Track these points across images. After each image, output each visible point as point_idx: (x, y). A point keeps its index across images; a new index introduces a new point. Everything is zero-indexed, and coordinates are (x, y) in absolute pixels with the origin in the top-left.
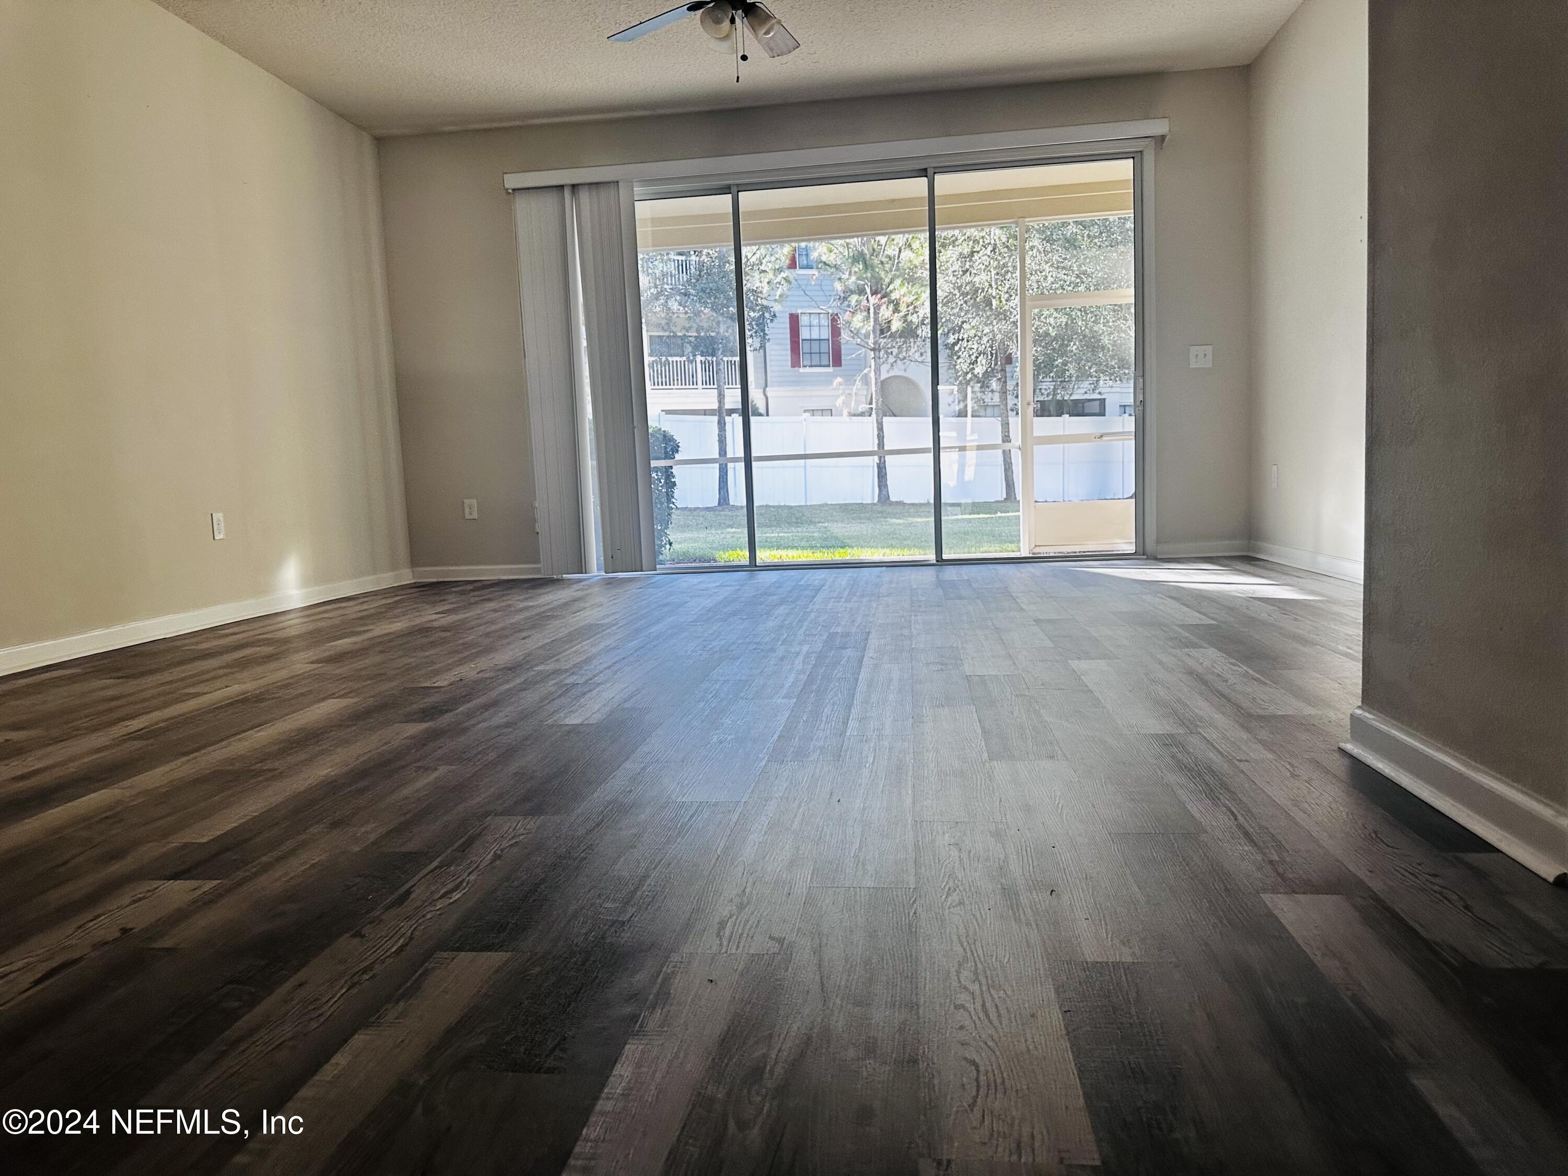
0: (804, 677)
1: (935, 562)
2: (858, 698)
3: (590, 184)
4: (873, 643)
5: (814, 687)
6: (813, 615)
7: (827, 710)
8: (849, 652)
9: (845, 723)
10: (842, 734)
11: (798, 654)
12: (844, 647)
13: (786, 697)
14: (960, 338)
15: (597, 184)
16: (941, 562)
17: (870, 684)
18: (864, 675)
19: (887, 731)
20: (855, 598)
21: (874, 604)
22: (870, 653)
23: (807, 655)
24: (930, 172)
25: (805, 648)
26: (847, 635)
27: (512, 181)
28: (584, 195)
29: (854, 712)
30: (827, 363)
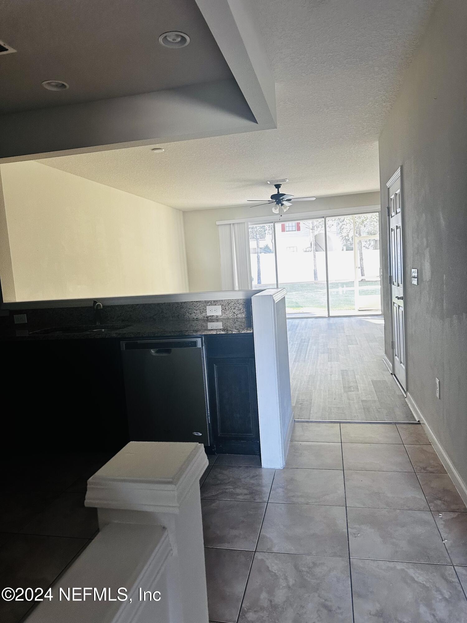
0: (297, 349)
1: (327, 317)
2: (308, 352)
3: (237, 223)
4: (310, 341)
5: (299, 350)
6: (297, 334)
7: (302, 354)
8: (306, 343)
9: (305, 356)
10: (305, 358)
11: (295, 344)
12: (304, 342)
13: (295, 352)
14: (344, 224)
15: (239, 223)
16: (329, 316)
17: (310, 350)
18: (309, 348)
19: (313, 358)
20: (307, 329)
21: (311, 331)
22: (310, 344)
23: (297, 344)
24: (325, 217)
25: (296, 342)
26: (305, 339)
27: (218, 223)
28: (236, 226)
29: (307, 355)
30: (295, 230)
